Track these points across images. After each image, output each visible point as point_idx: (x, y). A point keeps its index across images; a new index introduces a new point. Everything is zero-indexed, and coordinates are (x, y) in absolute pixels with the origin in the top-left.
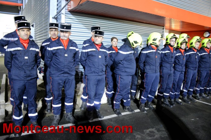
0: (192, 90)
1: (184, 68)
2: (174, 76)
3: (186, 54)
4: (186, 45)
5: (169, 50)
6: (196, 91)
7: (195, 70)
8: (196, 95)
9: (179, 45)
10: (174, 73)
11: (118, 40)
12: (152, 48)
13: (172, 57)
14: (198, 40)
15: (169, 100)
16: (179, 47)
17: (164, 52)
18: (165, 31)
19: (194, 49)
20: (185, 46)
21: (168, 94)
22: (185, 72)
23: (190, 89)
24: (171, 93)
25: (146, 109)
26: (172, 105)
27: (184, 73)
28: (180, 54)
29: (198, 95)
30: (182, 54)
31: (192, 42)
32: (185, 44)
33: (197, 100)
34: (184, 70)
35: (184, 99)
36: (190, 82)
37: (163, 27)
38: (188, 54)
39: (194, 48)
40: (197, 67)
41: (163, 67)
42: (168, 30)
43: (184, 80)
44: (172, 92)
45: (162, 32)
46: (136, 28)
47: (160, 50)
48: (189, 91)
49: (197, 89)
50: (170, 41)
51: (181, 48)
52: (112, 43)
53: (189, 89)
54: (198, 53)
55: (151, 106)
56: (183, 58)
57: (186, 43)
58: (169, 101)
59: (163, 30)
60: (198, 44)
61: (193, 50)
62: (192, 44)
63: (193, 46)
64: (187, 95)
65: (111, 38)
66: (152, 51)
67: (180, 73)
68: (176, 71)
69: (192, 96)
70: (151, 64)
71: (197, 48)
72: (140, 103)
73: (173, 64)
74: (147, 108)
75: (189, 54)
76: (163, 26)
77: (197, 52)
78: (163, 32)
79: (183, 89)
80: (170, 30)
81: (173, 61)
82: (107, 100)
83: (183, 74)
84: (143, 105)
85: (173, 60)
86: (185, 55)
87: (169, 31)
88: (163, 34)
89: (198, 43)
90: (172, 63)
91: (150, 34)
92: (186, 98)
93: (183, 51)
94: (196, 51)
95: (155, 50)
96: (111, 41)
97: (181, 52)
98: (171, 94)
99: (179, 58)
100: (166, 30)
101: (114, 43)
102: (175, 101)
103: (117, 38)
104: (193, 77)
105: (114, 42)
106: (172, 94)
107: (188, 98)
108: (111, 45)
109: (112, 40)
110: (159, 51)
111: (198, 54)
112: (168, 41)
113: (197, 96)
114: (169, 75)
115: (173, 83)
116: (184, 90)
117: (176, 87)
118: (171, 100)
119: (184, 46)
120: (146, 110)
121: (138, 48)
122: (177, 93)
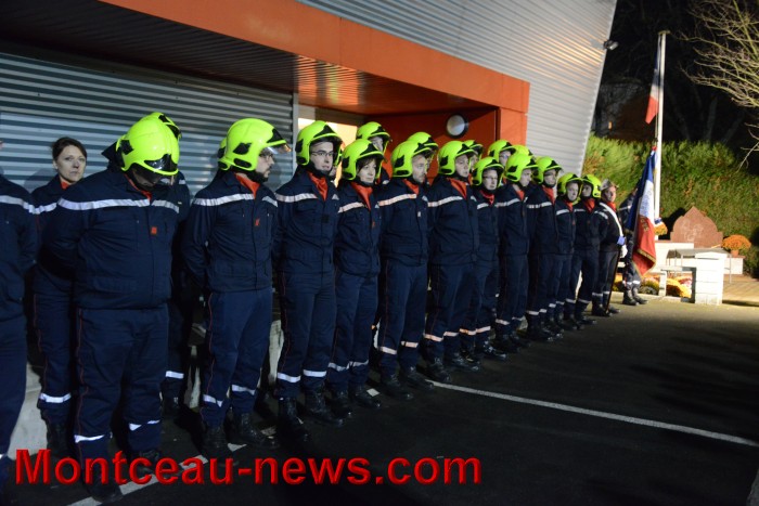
0: (414, 345)
1: (376, 259)
2: (338, 295)
3: (382, 203)
4: (377, 169)
5: (310, 192)
6: (430, 347)
7: (419, 264)
8: (433, 362)
9: (352, 169)
10: (339, 282)
11: (88, 151)
12: (240, 186)
13: (325, 219)
14: (421, 146)
15: (329, 395)
16: (351, 175)
17: (288, 199)
18: (300, 110)
19: (409, 184)
20: (374, 172)
21: (322, 374)
22: (382, 278)
23: (406, 340)
24: (332, 365)
25: (233, 447)
26: (343, 414)
27: (375, 279)
28: (357, 205)
29: (438, 361)
30: (364, 203)
31: (400, 156)
32: (372, 164)
33: (436, 384)
34: (377, 269)
35: (389, 383)
36: (404, 313)
37: (290, 97)
38: (387, 202)
39: (411, 178)
40: (425, 252)
41: (291, 262)
42: (313, 109)
43: (380, 309)
44: (338, 364)
45: (288, 115)
46: (174, 98)
47: (273, 190)
48: (402, 350)
49: (435, 338)
50: (311, 153)
51: (358, 180)
52: (59, 165)
53: (403, 343)
54: (425, 199)
55: (254, 433)
56: (371, 222)
57: (378, 158)
58: (328, 402)
59: (290, 109)
60: (422, 165)
61: (407, 187)
62: (400, 162)
63: (406, 172)
64: (398, 367)
65: (55, 140)
66: (237, 197)
67: (362, 280)
68: (344, 276)
69: (419, 369)
70: (233, 254)
71: (421, 180)
72: (204, 428)
73: (329, 246)
74: (238, 444)
75: (394, 204)
76: (291, 93)
77: (419, 196)
78: (291, 117)
79: (379, 344)
80: (319, 107)
81: (330, 235)
82: (49, 436)
83: (373, 283)
84: (219, 429)
85: (330, 231)
86: (377, 206)
87: (316, 112)
88: (292, 125)
89: (423, 161)
90: (328, 243)
91: (232, 123)
92: (394, 379)
93: (365, 192)
94: (416, 190)
95: (250, 192)
96: (50, 157)
97: (359, 198)
98: (335, 370)
99: (355, 219)
100: (302, 107)
101: (68, 165)
102: (351, 396)
103: (83, 142)
104: (412, 291)
105: (67, 159)
106: (339, 368)
107: (403, 377)
108: (54, 174)
109: (57, 148)
110: (267, 199)
111: (425, 204)
112: (306, 153)
113: (436, 367)
114: (316, 296)
115: (338, 327)
116: (385, 350)
117: (352, 338)
118: (334, 395)
119: (369, 174)
120: (231, 454)
121: (189, 187)
122: (355, 364)
